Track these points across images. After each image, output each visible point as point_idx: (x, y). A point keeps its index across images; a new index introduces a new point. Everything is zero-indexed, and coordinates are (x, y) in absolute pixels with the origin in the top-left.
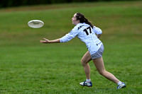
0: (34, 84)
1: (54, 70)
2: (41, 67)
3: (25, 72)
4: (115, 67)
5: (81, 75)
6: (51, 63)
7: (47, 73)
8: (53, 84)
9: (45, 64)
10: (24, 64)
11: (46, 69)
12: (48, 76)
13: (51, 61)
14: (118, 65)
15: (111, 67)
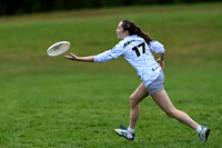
0: (74, 134)
1: (106, 111)
2: (84, 107)
3: (60, 116)
4: (200, 106)
5: (148, 119)
6: (101, 101)
7: (94, 116)
8: (104, 133)
9: (91, 102)
10: (58, 102)
11: (93, 111)
12: (97, 122)
13: (101, 98)
14: (205, 104)
15: (194, 107)
